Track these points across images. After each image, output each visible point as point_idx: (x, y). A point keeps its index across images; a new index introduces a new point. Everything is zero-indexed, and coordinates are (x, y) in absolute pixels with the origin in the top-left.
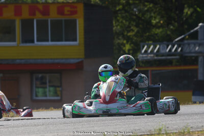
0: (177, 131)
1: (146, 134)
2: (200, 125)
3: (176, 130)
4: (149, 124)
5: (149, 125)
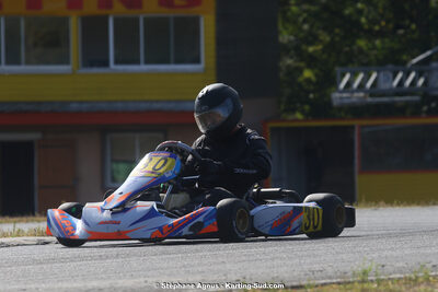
0: (402, 276)
5: (343, 260)
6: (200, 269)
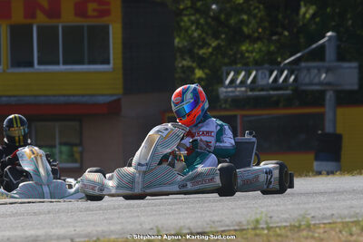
0: (288, 224)
1: (232, 228)
2: (328, 213)
3: (286, 221)
5: (237, 214)
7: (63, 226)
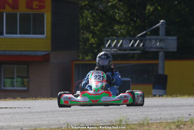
0: (137, 123)
2: (159, 117)
3: (136, 121)
4: (111, 115)
6: (47, 119)
7: (17, 121)
